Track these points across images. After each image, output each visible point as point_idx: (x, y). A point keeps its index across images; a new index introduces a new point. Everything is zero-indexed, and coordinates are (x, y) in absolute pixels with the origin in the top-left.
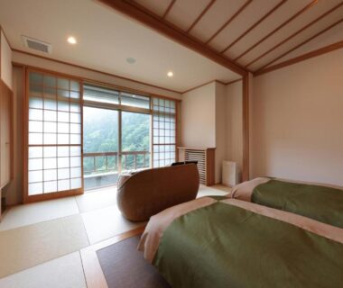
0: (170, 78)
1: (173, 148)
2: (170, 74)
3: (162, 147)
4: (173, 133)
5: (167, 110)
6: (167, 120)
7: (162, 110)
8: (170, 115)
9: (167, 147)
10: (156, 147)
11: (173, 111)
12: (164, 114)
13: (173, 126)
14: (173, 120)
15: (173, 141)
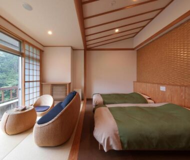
0: (50, 35)
1: (38, 83)
2: (50, 33)
3: (31, 83)
4: (38, 73)
5: (35, 56)
6: (35, 63)
7: (31, 55)
8: (37, 60)
9: (35, 83)
10: (27, 84)
11: (38, 57)
12: (33, 59)
13: (38, 68)
14: (38, 64)
15: (38, 79)
